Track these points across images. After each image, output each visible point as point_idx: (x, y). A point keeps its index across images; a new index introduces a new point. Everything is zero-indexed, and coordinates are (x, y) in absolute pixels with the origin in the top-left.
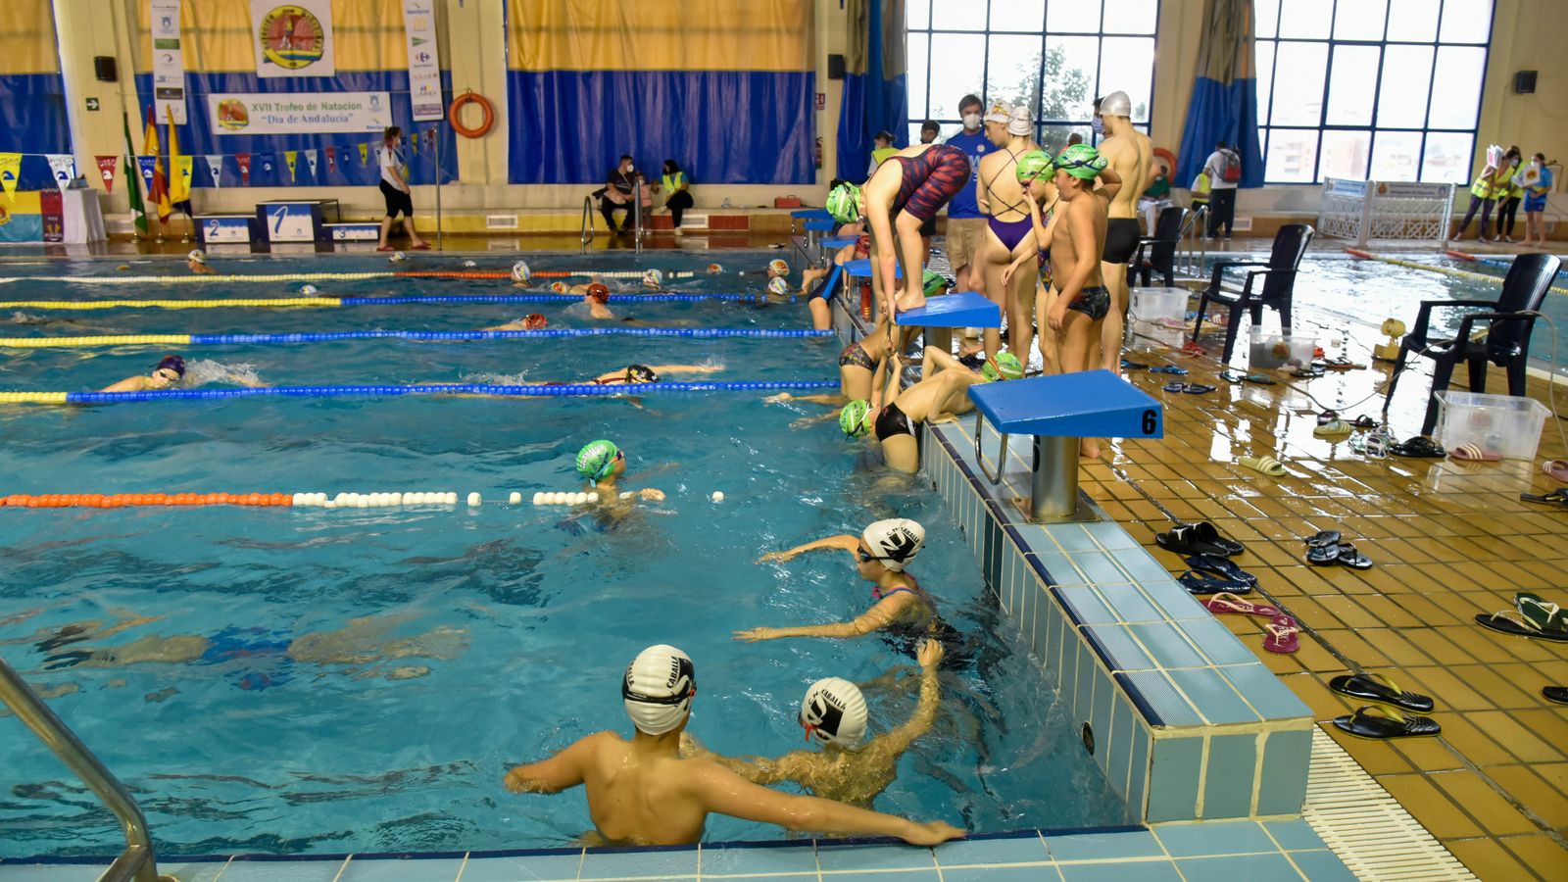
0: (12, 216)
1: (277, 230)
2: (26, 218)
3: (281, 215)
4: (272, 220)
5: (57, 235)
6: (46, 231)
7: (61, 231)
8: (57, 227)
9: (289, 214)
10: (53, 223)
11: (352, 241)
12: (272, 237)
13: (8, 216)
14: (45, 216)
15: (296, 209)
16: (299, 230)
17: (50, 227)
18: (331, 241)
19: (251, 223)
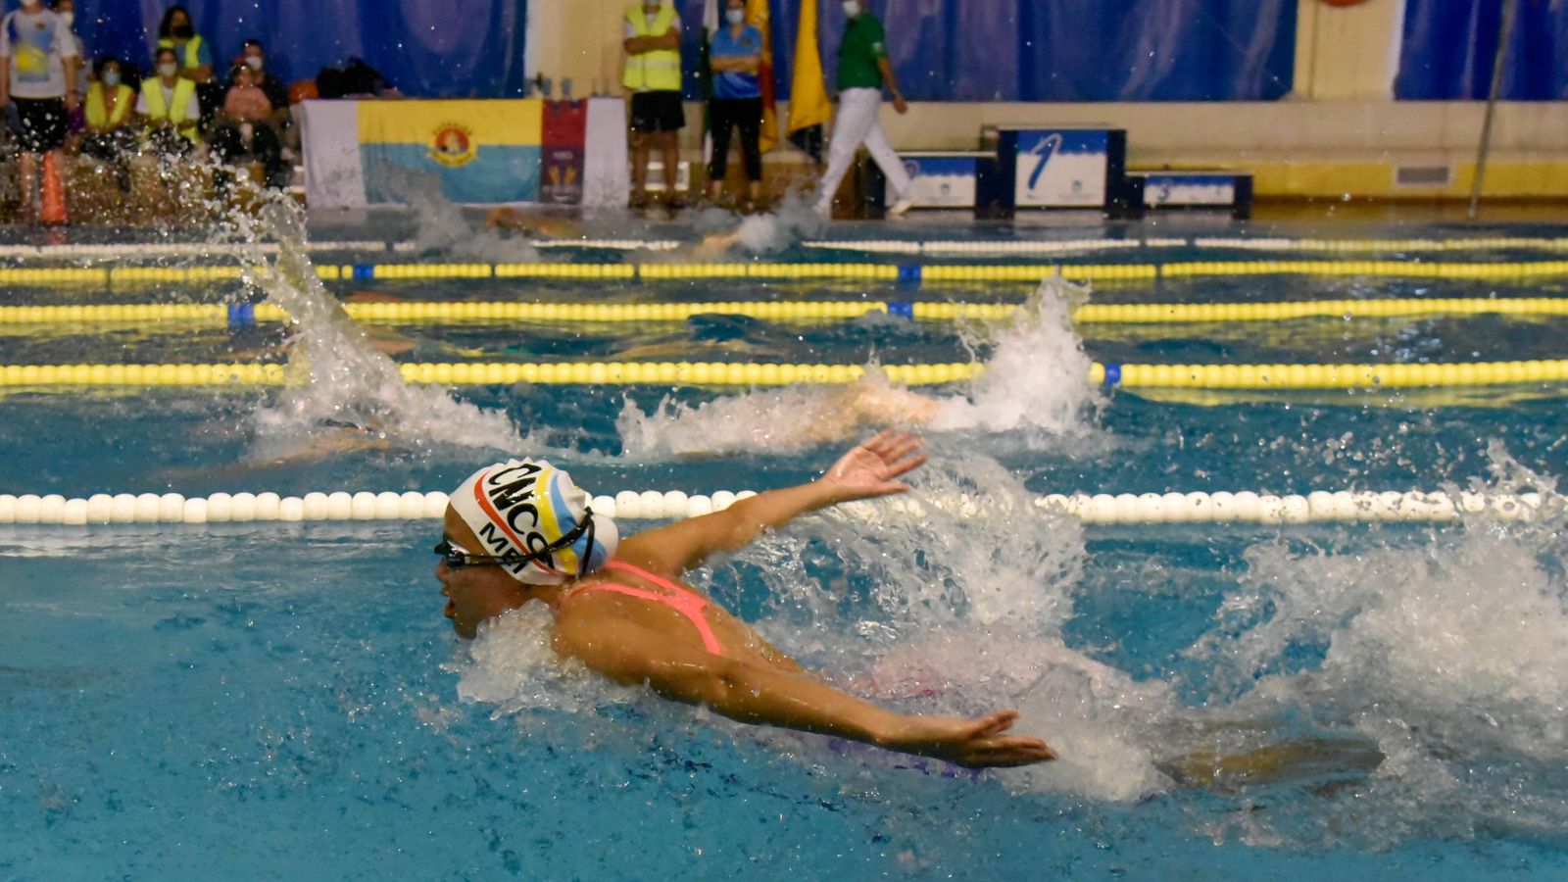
0: (482, 149)
1: (1032, 183)
2: (505, 151)
3: (1046, 154)
4: (1025, 163)
5: (568, 189)
6: (545, 179)
7: (579, 179)
8: (571, 174)
9: (1063, 150)
10: (562, 166)
11: (1178, 208)
12: (1022, 196)
13: (472, 149)
14: (547, 150)
15: (1075, 141)
16: (1077, 184)
17: (554, 172)
18: (1138, 208)
19: (981, 168)
